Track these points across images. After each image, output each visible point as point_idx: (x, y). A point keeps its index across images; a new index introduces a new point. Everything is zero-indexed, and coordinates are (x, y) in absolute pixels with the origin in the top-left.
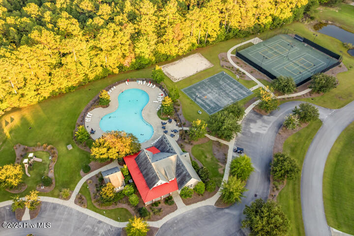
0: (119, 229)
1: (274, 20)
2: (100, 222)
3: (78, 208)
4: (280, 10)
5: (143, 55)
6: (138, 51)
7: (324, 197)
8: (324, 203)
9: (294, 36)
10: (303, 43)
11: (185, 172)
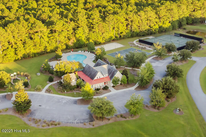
0: (75, 100)
1: (160, 27)
2: (62, 98)
3: (48, 94)
4: (162, 21)
5: (81, 38)
6: (77, 36)
7: (201, 85)
8: (201, 87)
9: (174, 35)
10: (180, 37)
11: (113, 70)
